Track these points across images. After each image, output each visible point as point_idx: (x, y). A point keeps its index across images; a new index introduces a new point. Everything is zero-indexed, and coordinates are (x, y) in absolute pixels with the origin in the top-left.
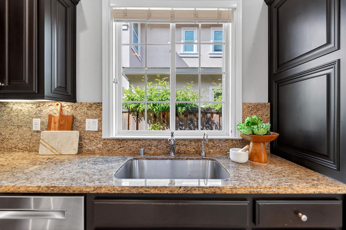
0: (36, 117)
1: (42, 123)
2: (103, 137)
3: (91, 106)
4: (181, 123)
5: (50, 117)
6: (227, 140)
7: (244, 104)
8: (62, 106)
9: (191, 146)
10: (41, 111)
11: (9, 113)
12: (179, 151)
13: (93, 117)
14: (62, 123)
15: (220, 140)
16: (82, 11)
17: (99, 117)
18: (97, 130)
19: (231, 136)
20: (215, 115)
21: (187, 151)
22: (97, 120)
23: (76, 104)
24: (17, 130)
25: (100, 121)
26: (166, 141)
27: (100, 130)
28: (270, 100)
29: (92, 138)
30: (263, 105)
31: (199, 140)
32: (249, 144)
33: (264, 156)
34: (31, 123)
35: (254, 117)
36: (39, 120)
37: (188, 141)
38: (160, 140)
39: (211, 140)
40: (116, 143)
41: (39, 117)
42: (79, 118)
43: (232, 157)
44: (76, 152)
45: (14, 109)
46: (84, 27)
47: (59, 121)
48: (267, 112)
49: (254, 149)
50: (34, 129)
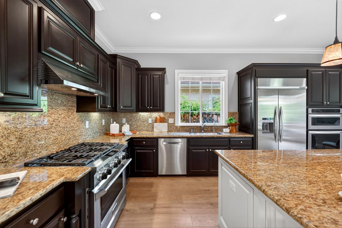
0: (150, 118)
1: (152, 120)
2: (176, 125)
3: (171, 113)
4: (194, 120)
5: (156, 118)
6: (222, 126)
7: (229, 112)
8: (160, 114)
10: (152, 115)
11: (139, 116)
12: (205, 131)
13: (171, 118)
15: (220, 126)
16: (167, 77)
17: (174, 117)
19: (224, 125)
20: (214, 116)
22: (173, 119)
23: (165, 113)
24: (142, 123)
26: (200, 127)
27: (174, 123)
28: (238, 111)
29: (172, 126)
30: (236, 113)
31: (212, 126)
32: (230, 127)
33: (234, 131)
34: (148, 120)
35: (232, 117)
36: (151, 119)
38: (197, 127)
39: (217, 126)
41: (151, 118)
42: (166, 118)
43: (224, 131)
44: (167, 131)
45: (141, 115)
46: (168, 83)
47: (160, 119)
48: (237, 115)
49: (231, 128)
50: (149, 122)
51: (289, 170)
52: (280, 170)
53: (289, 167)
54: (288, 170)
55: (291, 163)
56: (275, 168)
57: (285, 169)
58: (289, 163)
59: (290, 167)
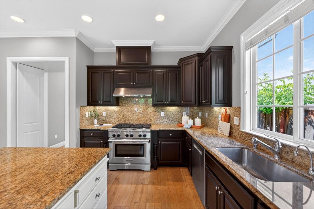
2: (241, 130)
3: (236, 109)
5: (222, 114)
8: (226, 109)
9: (308, 159)
10: (221, 111)
11: (214, 111)
12: (294, 160)
13: (237, 116)
14: (225, 118)
18: (238, 125)
21: (303, 163)
22: (238, 118)
23: (231, 108)
24: (215, 119)
25: (240, 119)
29: (237, 129)
34: (218, 116)
37: (305, 152)
40: (246, 136)
44: (228, 135)
46: (235, 62)
47: (225, 117)
50: (219, 120)
51: (23, 162)
52: (32, 159)
53: (24, 166)
54: (25, 162)
55: (21, 173)
56: (38, 159)
57: (28, 162)
58: (24, 171)
59: (22, 167)
